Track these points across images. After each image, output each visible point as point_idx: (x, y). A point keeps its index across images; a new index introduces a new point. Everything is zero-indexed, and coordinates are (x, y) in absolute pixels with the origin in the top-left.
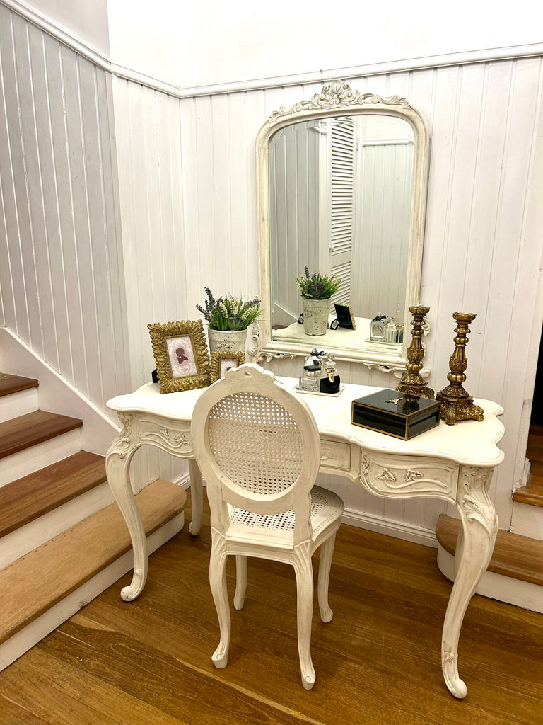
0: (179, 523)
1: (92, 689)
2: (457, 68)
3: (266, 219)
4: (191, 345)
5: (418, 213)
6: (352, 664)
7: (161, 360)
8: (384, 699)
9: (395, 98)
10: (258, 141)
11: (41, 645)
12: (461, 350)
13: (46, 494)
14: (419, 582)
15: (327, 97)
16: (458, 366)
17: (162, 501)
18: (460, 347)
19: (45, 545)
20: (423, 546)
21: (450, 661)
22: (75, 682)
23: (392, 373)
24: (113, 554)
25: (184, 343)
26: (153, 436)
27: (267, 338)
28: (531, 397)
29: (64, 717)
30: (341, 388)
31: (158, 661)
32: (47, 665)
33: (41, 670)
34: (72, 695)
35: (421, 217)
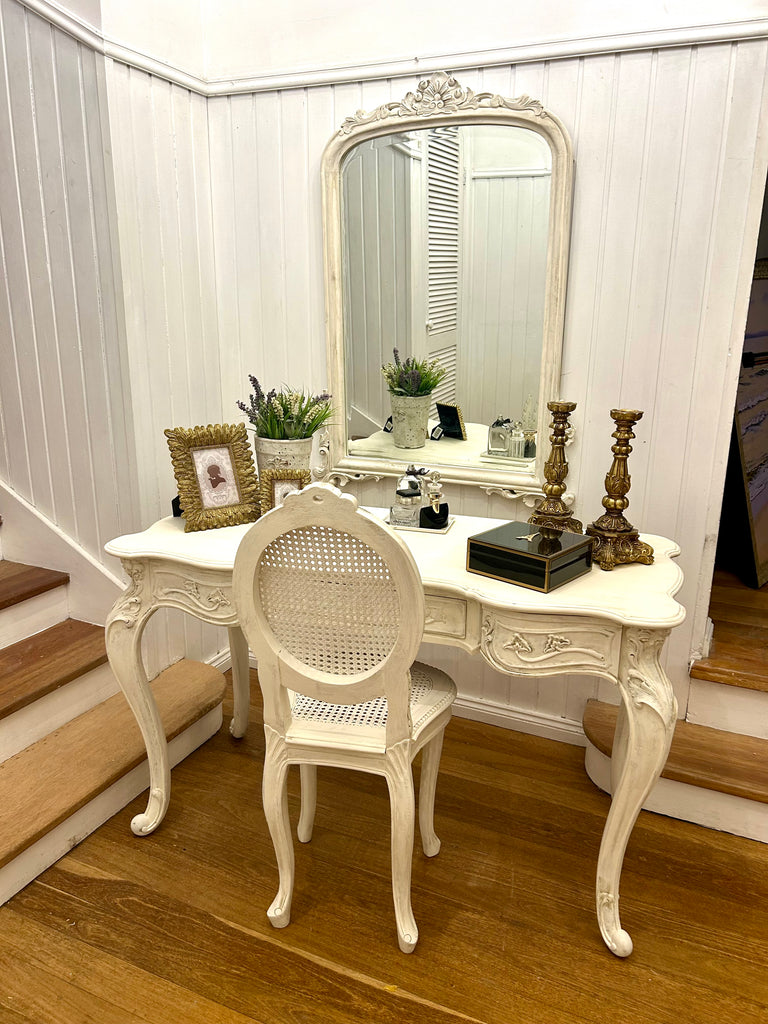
0: (214, 720)
1: (91, 965)
2: (613, 58)
3: (337, 277)
4: (229, 460)
5: (557, 269)
6: (469, 914)
7: (185, 482)
8: (516, 962)
9: (524, 99)
10: (324, 161)
12: (622, 463)
13: (16, 682)
14: (560, 796)
15: (426, 97)
16: (618, 486)
17: (191, 689)
18: (620, 460)
19: (15, 757)
20: (565, 744)
21: (608, 904)
22: (64, 955)
23: (520, 499)
24: (119, 767)
25: (220, 457)
26: (175, 595)
27: (341, 452)
28: (716, 532)
29: (50, 1009)
30: (450, 521)
31: (188, 920)
32: (22, 933)
33: (14, 940)
34: (61, 976)
35: (562, 275)
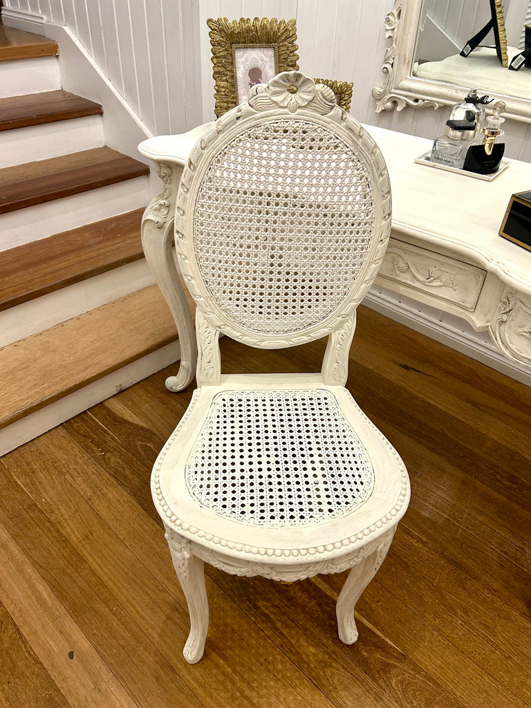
1: (105, 490)
7: (223, 84)
11: (67, 425)
13: (92, 255)
19: (89, 313)
22: (89, 477)
25: (262, 58)
27: (405, 71)
29: (67, 517)
32: (66, 450)
33: (60, 455)
34: (82, 493)
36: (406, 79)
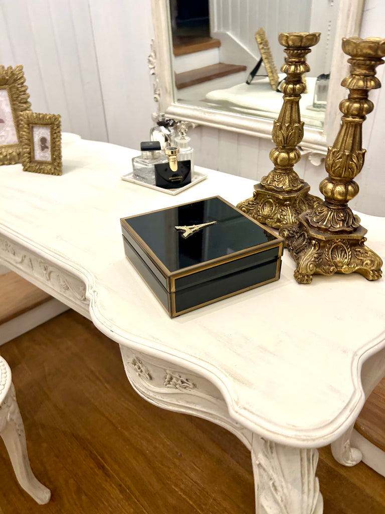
4: (8, 102)
12: (351, 131)
18: (351, 125)
30: (194, 180)
36: (171, 105)
